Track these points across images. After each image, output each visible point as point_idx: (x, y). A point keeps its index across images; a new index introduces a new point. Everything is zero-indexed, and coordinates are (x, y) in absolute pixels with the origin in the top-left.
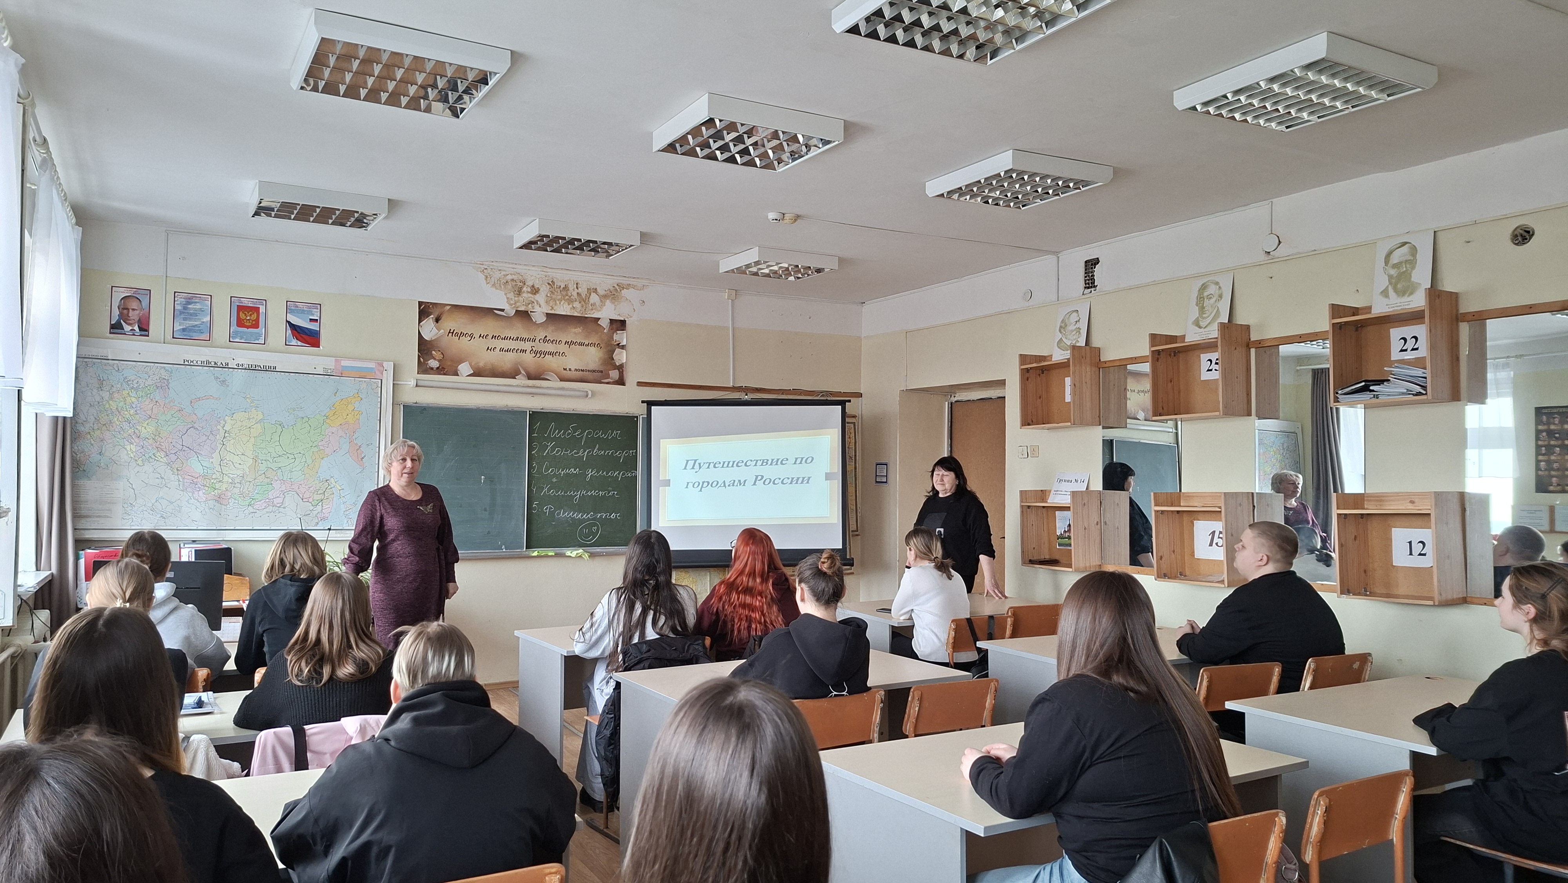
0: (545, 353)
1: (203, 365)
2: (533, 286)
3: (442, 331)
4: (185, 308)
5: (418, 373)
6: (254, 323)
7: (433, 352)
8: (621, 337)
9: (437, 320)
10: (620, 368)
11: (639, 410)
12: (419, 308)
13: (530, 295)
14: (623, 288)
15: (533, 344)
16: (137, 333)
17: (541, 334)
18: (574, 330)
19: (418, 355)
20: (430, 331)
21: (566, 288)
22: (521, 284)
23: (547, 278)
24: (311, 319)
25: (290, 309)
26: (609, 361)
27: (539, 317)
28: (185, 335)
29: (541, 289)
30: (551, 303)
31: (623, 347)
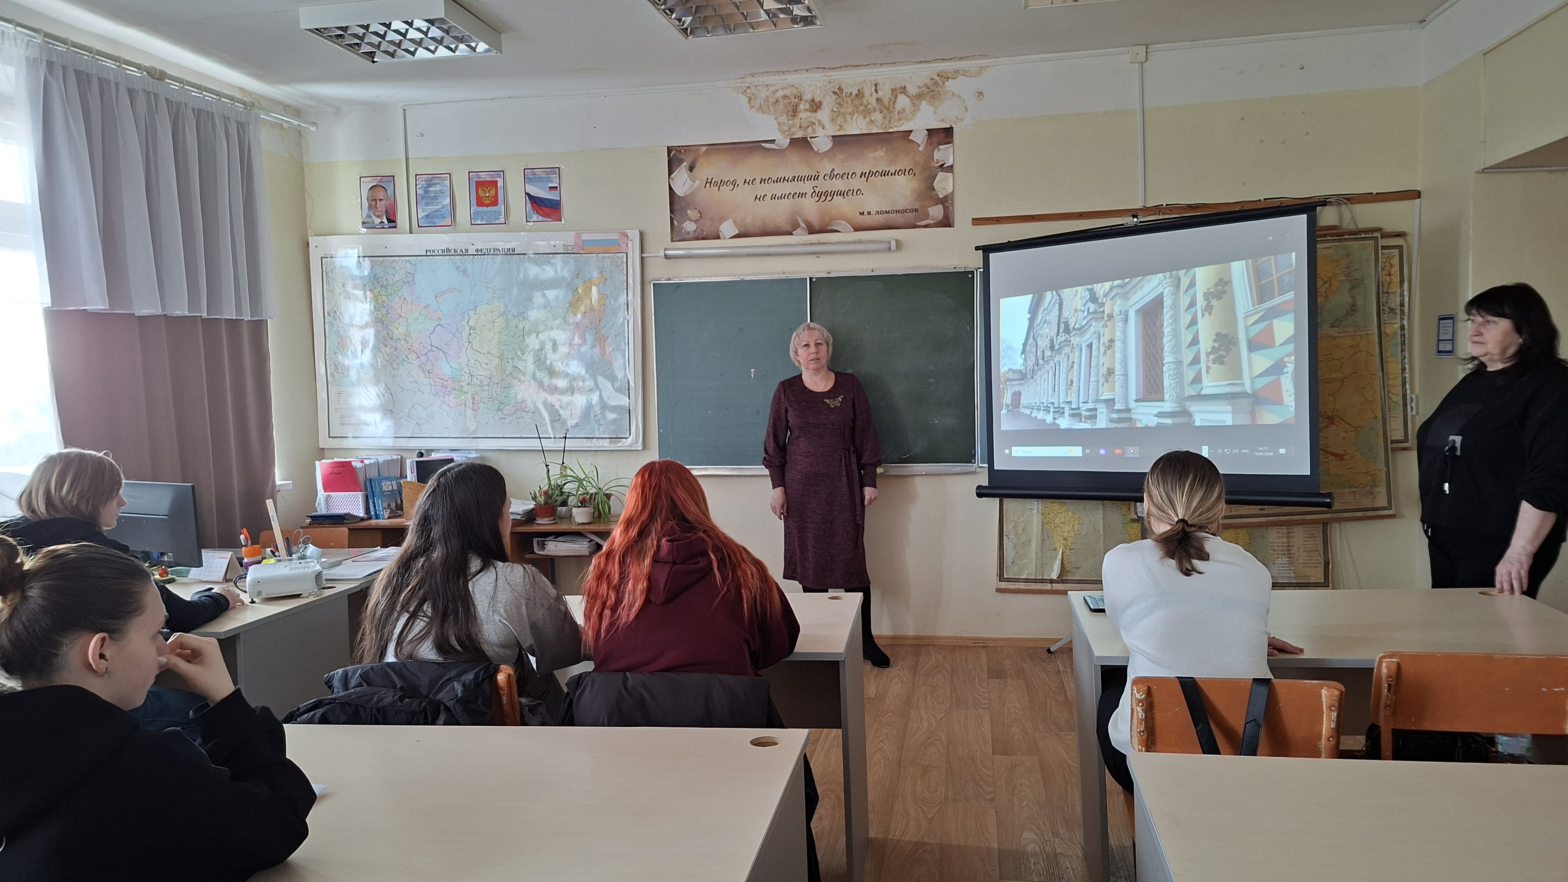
0: (833, 194)
1: (443, 254)
2: (813, 100)
3: (698, 182)
4: (426, 192)
5: (672, 241)
6: (493, 199)
7: (689, 211)
8: (944, 154)
9: (691, 169)
10: (946, 202)
11: (974, 261)
12: (669, 156)
13: (809, 114)
14: (948, 78)
15: (815, 183)
16: (386, 225)
17: (826, 167)
18: (873, 155)
19: (671, 217)
20: (683, 183)
21: (860, 94)
22: (796, 100)
23: (831, 85)
24: (550, 188)
25: (528, 178)
26: (928, 193)
27: (822, 143)
28: (429, 222)
29: (824, 103)
30: (839, 120)
31: (950, 169)
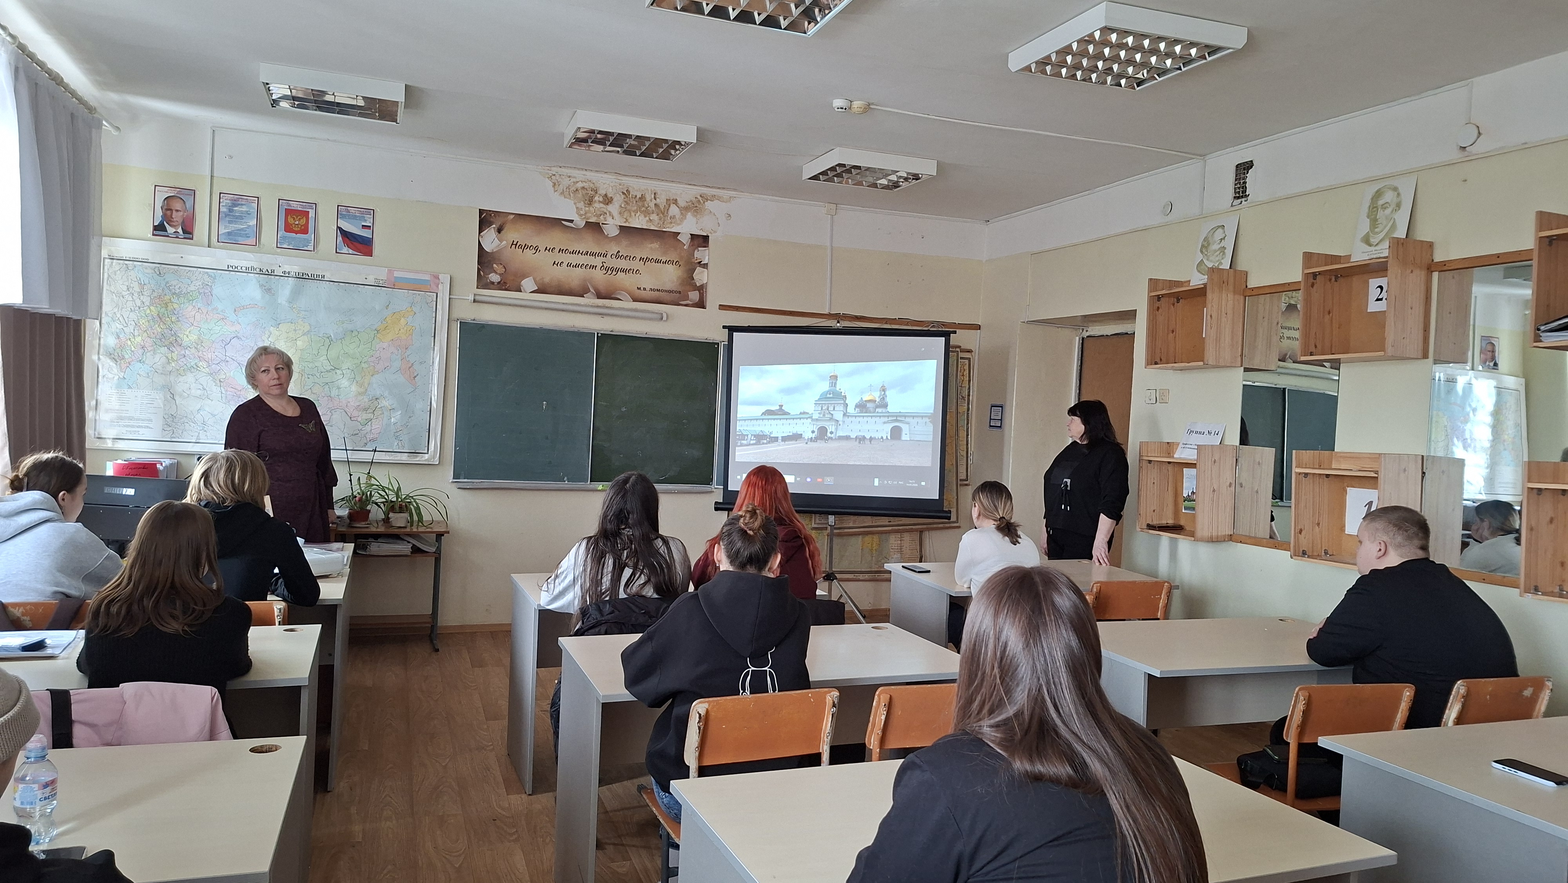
0: (617, 270)
1: (247, 271)
2: (606, 195)
3: (504, 242)
4: (231, 210)
5: (477, 288)
6: (303, 228)
7: (495, 265)
8: (701, 254)
9: (499, 231)
10: (701, 289)
11: (721, 336)
12: (480, 217)
13: (602, 205)
14: (707, 200)
15: (604, 259)
16: (181, 235)
17: (613, 249)
18: (650, 246)
19: (478, 268)
20: (491, 241)
21: (643, 198)
22: (592, 193)
23: (621, 187)
24: (363, 226)
25: (341, 214)
26: (689, 280)
27: (611, 229)
28: (230, 240)
29: (615, 199)
30: (626, 215)
31: (705, 266)
